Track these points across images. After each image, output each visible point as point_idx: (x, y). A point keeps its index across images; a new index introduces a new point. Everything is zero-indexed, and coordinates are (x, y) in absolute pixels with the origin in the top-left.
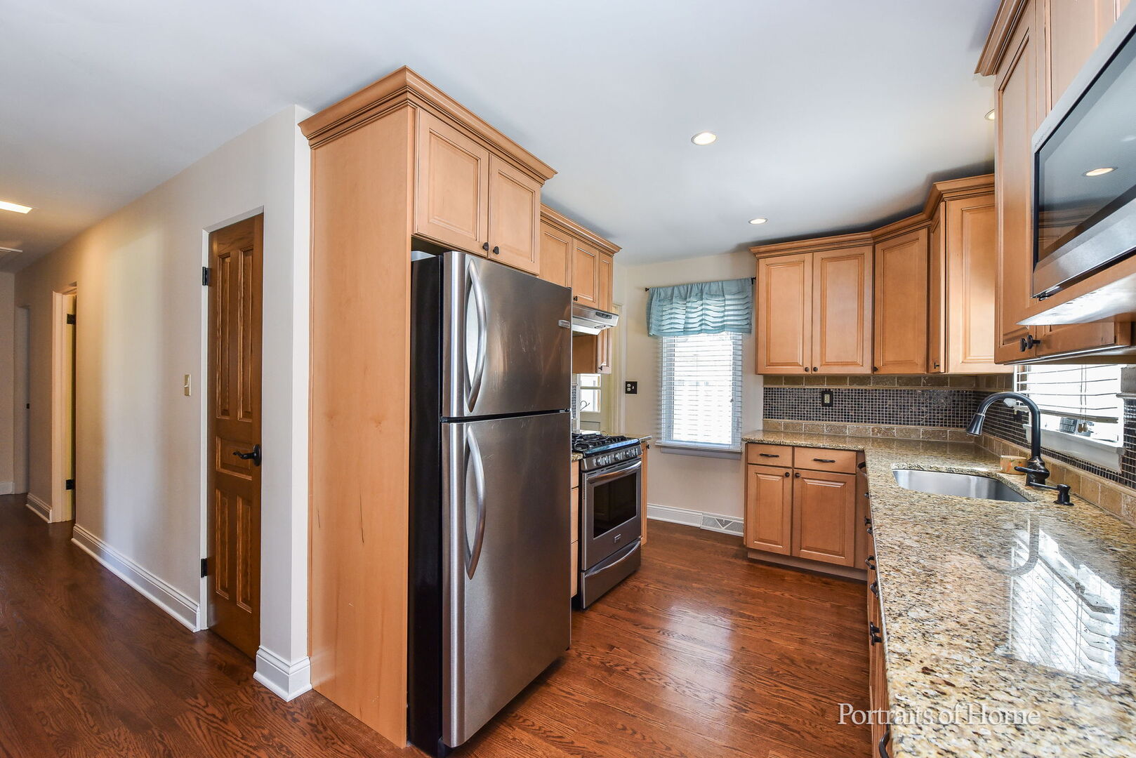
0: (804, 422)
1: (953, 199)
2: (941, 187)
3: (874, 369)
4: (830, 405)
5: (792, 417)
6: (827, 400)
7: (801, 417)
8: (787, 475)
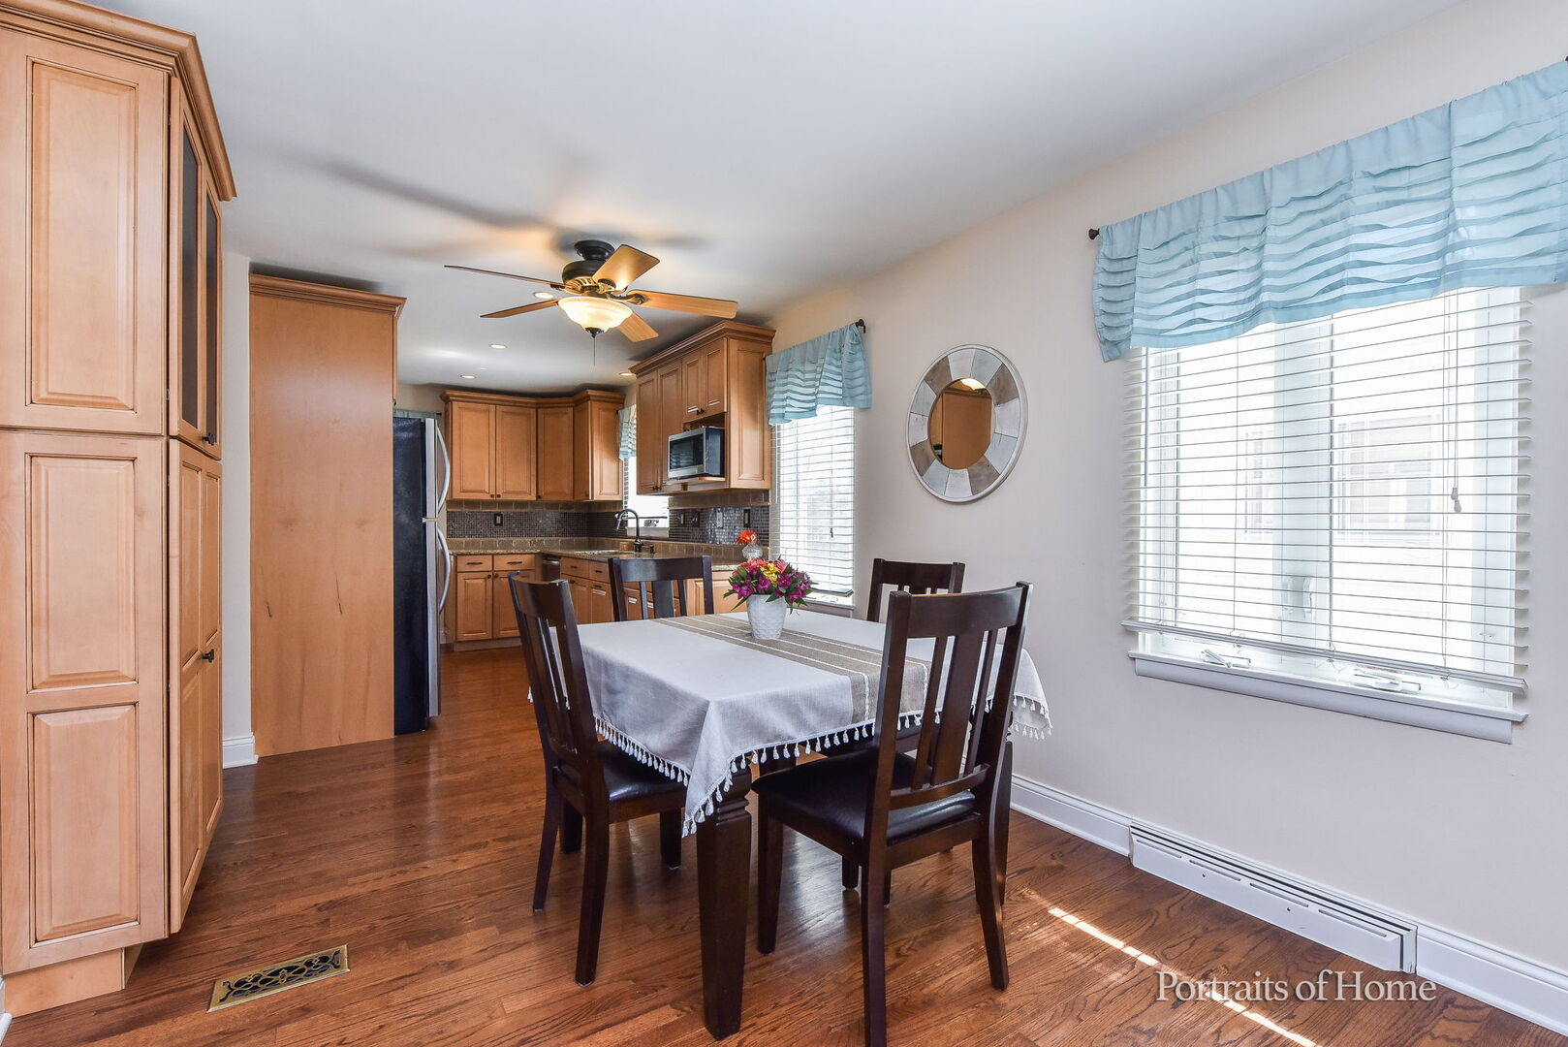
0: (481, 540)
1: (595, 401)
2: (590, 392)
3: (538, 497)
4: (501, 525)
5: (470, 536)
6: (499, 521)
7: (480, 535)
8: (489, 577)
